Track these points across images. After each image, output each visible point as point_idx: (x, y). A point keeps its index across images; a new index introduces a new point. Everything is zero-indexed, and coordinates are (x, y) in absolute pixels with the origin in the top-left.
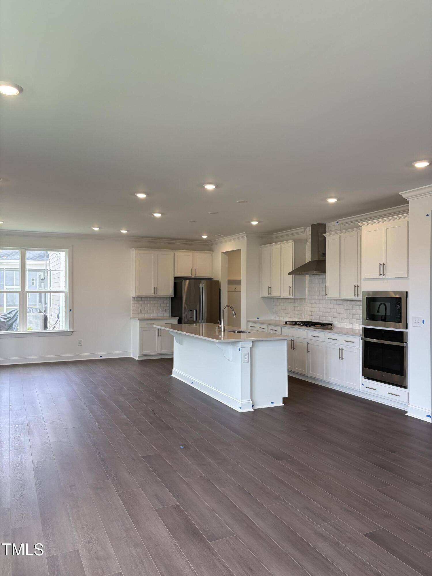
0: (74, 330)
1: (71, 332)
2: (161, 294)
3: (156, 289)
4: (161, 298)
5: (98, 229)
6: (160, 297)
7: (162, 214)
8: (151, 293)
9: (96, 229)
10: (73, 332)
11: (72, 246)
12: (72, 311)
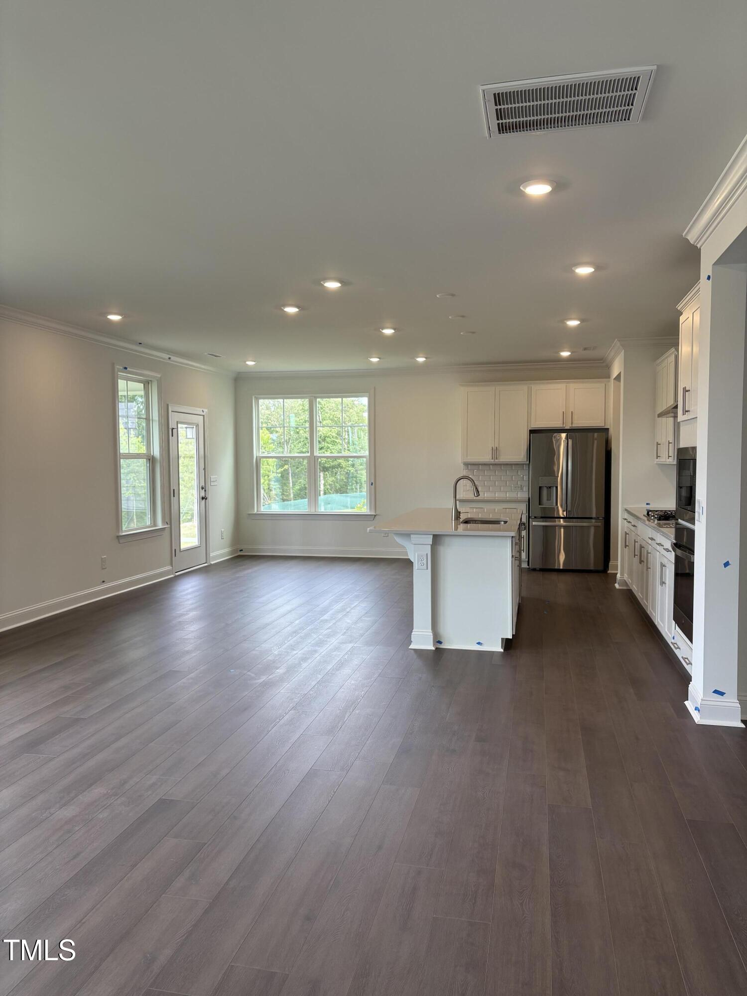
0: (377, 513)
1: (373, 515)
2: (504, 458)
3: (495, 452)
4: (513, 466)
5: (378, 360)
6: (500, 465)
7: (394, 329)
8: (487, 458)
9: (375, 360)
10: (375, 516)
11: (373, 389)
12: (373, 484)
